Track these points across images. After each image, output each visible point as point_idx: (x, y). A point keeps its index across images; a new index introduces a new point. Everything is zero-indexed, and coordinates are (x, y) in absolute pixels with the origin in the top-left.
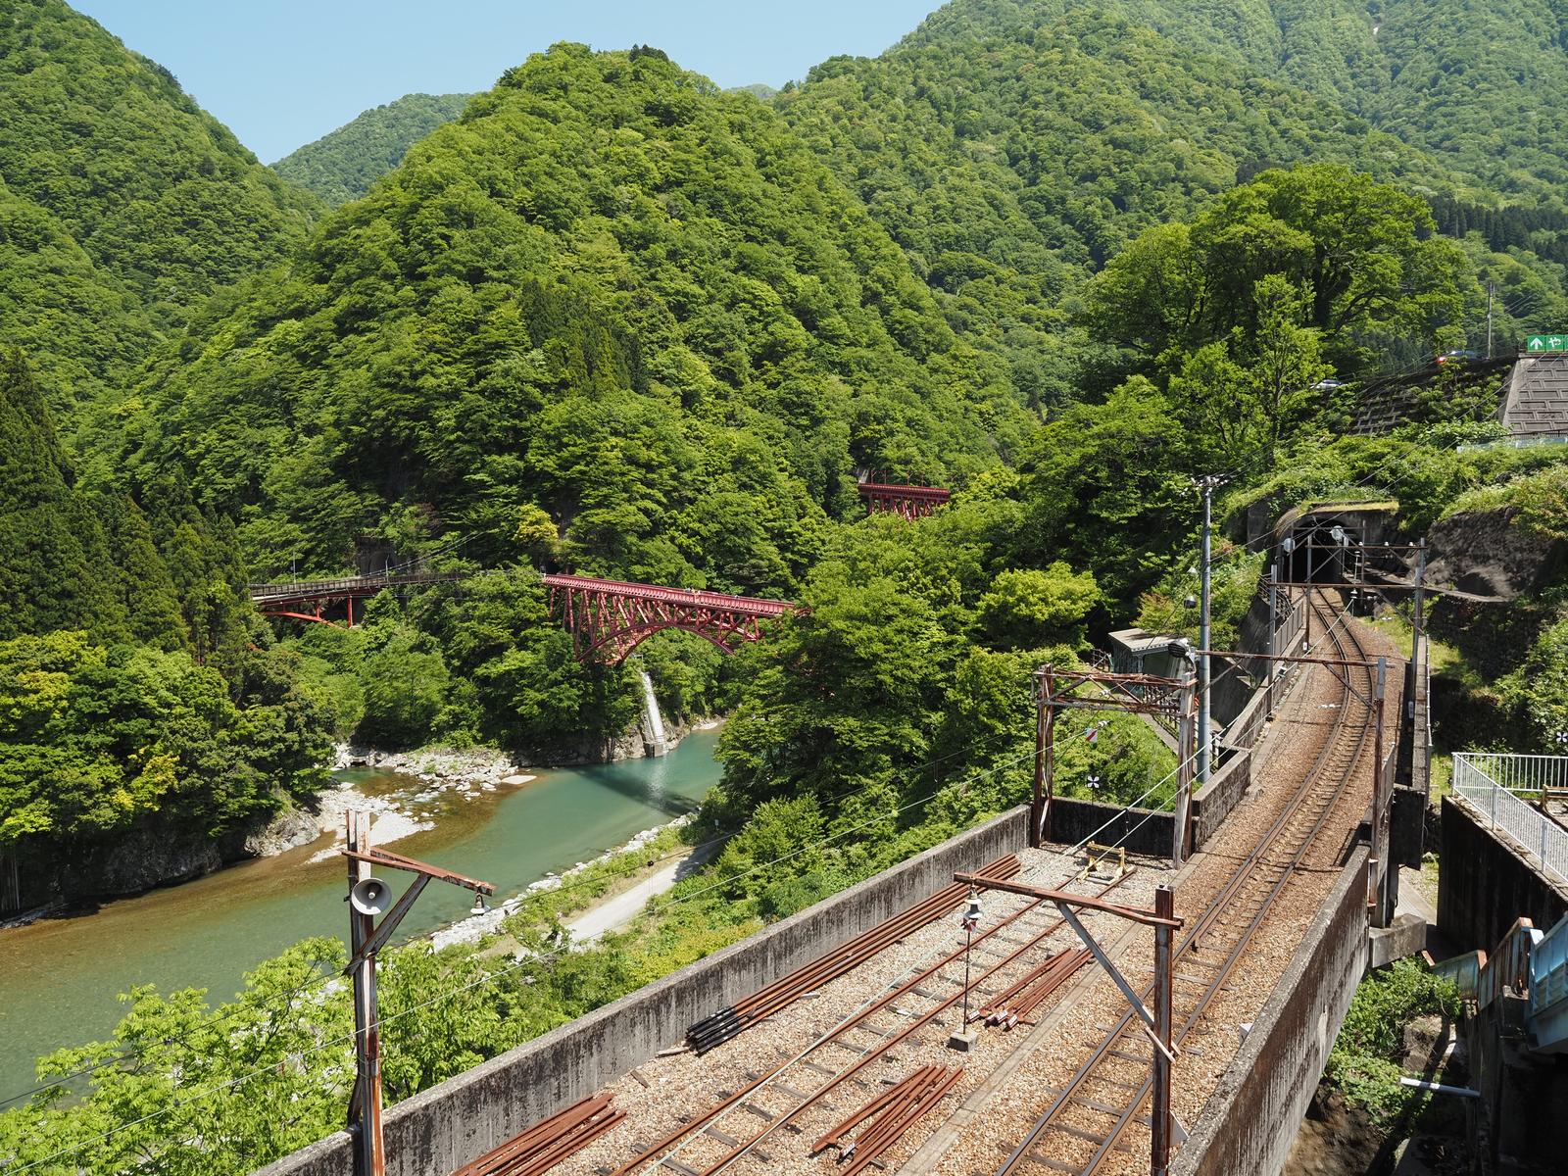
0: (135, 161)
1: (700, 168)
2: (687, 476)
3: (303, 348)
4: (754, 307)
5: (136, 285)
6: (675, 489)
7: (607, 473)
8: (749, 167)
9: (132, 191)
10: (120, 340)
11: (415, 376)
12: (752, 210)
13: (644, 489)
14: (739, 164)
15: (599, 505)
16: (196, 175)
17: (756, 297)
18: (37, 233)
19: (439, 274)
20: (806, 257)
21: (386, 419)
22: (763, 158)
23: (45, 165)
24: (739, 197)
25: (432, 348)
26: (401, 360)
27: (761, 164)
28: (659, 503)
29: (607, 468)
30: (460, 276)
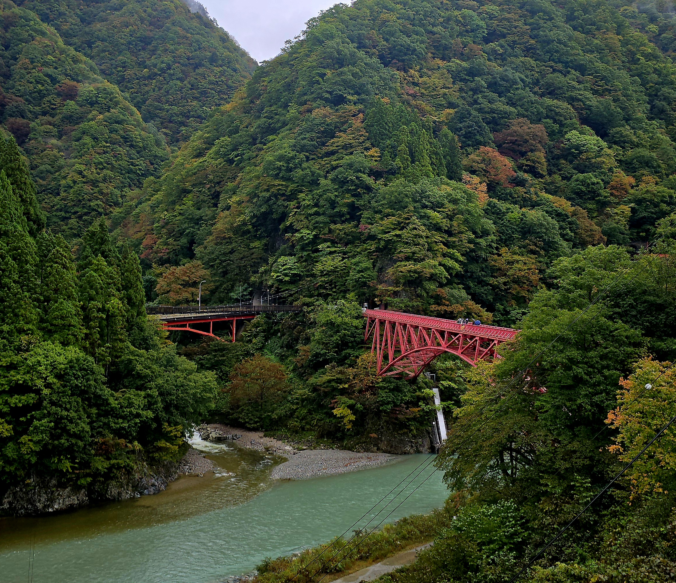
0: (174, 57)
1: (520, 24)
2: (482, 242)
3: (231, 157)
4: (555, 121)
5: (168, 131)
6: (472, 251)
7: (416, 236)
8: (560, 21)
9: (171, 75)
10: (152, 164)
11: (289, 170)
12: (557, 52)
13: (445, 249)
14: (551, 19)
15: (408, 259)
16: (208, 64)
17: (557, 114)
18: (111, 100)
19: (315, 100)
20: (601, 83)
21: (269, 199)
22: (572, 14)
23: (125, 63)
24: (549, 42)
25: (303, 149)
26: (281, 158)
27: (570, 18)
28: (457, 260)
29: (415, 232)
30: (326, 100)
